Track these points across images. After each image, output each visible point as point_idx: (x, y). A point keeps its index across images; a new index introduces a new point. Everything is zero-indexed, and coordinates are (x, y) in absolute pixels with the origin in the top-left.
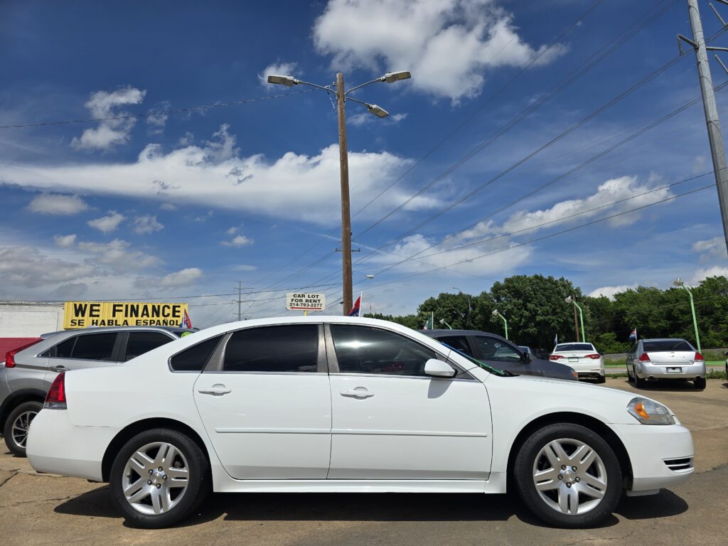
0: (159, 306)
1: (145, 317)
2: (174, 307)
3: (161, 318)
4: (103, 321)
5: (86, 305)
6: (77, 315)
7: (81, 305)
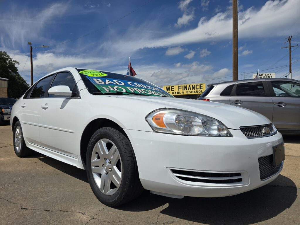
0: (194, 85)
1: (189, 90)
2: (200, 85)
3: (196, 90)
4: (176, 92)
5: (170, 87)
6: (167, 91)
7: (168, 87)
